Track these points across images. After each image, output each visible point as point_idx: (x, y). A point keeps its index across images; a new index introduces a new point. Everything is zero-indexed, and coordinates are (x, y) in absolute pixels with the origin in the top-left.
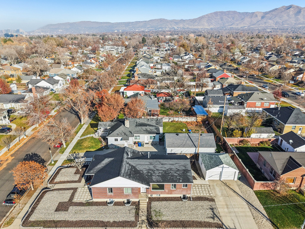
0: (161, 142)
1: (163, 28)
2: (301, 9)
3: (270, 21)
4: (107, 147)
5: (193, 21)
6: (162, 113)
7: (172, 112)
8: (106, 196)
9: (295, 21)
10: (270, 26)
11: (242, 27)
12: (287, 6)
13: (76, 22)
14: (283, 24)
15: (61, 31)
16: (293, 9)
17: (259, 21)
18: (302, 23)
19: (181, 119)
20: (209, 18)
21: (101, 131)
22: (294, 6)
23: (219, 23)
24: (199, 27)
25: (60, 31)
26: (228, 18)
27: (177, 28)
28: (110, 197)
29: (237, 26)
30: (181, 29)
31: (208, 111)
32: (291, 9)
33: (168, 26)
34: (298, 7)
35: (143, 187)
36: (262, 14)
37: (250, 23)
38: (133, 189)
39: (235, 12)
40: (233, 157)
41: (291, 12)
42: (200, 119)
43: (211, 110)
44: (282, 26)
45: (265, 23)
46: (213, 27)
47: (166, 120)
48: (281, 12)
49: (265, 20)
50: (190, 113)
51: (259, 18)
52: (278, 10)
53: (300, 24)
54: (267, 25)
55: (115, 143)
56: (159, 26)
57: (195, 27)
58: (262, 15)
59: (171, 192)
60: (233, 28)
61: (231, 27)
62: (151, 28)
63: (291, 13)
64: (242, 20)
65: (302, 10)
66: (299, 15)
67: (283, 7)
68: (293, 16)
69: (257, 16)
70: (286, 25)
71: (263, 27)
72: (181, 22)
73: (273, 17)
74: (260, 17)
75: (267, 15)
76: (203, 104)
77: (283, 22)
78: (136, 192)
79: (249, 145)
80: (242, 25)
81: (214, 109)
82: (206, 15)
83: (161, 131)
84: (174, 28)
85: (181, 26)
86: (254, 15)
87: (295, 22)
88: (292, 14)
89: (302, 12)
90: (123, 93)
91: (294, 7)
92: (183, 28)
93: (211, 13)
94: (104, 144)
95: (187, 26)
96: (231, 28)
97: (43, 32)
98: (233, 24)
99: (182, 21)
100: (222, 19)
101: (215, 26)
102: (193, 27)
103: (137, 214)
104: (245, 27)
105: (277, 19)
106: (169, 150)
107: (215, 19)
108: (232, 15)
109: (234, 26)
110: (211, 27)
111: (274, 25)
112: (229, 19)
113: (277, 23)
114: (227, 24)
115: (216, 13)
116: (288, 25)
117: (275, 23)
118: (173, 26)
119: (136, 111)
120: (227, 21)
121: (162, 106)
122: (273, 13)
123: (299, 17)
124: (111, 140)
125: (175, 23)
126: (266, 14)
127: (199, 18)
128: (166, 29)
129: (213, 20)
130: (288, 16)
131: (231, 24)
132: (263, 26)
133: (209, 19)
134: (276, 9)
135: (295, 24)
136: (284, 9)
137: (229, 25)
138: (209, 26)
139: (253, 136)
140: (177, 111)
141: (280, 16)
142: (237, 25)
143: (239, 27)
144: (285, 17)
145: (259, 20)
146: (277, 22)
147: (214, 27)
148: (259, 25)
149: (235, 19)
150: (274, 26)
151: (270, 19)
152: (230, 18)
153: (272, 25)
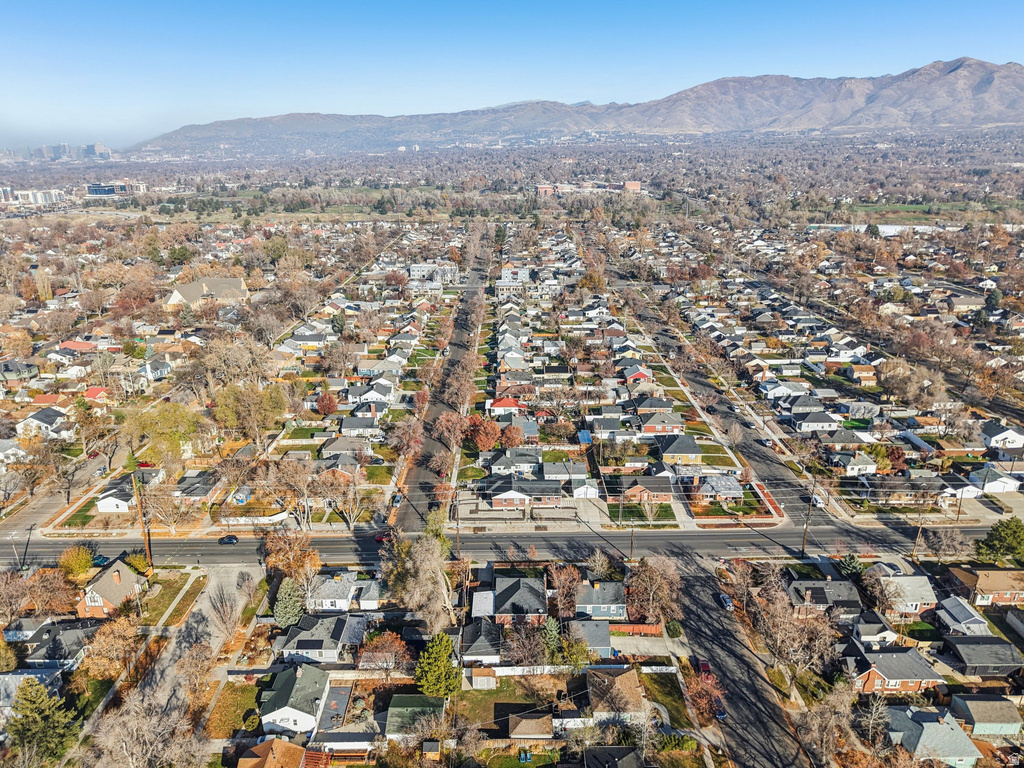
0: (539, 471)
1: (552, 133)
2: (992, 72)
3: (894, 111)
4: (491, 475)
5: (649, 110)
6: (542, 440)
7: (554, 438)
8: (502, 505)
9: (974, 111)
10: (892, 126)
11: (803, 133)
12: (947, 63)
13: (273, 117)
14: (935, 121)
15: (227, 146)
16: (966, 73)
17: (858, 111)
18: (996, 116)
19: (562, 448)
20: (697, 99)
21: (480, 462)
22: (972, 62)
23: (731, 117)
24: (668, 132)
25: (222, 146)
26: (759, 99)
27: (597, 133)
28: (505, 506)
29: (787, 129)
30: (610, 137)
31: (593, 438)
32: (959, 71)
33: (567, 126)
34: (982, 65)
35: (527, 498)
36: (868, 89)
37: (831, 118)
38: (520, 499)
39: (783, 80)
40: (600, 484)
41: (962, 81)
42: (584, 447)
43: (599, 436)
44: (931, 128)
45: (879, 117)
46: (711, 131)
47: (546, 448)
48: (930, 83)
49: (876, 108)
50: (573, 440)
51: (860, 101)
52: (920, 75)
53: (988, 119)
54: (884, 123)
55: (499, 472)
56: (539, 129)
57: (655, 130)
58: (868, 92)
59: (547, 504)
60: (774, 133)
61: (768, 130)
62: (513, 136)
63: (961, 84)
64: (803, 107)
65: (996, 76)
66: (985, 91)
67: (935, 65)
68: (969, 93)
69: (851, 94)
70: (943, 125)
71: (870, 130)
72: (609, 114)
73: (905, 98)
74: (863, 99)
75: (885, 92)
76: (591, 427)
77: (934, 113)
78: (522, 501)
79: (623, 472)
80: (804, 126)
81: (603, 435)
82: (691, 90)
83: (540, 461)
84: (588, 134)
85: (610, 126)
86: (844, 89)
87: (973, 115)
88: (966, 87)
89: (996, 82)
90: (490, 410)
91: (969, 66)
92: (618, 135)
93: (707, 84)
94: (487, 473)
95: (629, 127)
96: (767, 134)
97: (167, 150)
98: (775, 121)
99: (614, 109)
100: (740, 103)
101: (719, 127)
102: (648, 131)
103: (524, 515)
104: (814, 130)
105: (918, 105)
106: (547, 477)
107: (720, 103)
108: (775, 88)
109: (777, 128)
110: (705, 131)
111: (905, 124)
112: (765, 103)
113: (915, 117)
114: (757, 122)
115: (722, 85)
116: (950, 122)
117: (909, 118)
118: (583, 128)
119: (513, 439)
120: (757, 111)
121: (542, 429)
122: (904, 84)
123: (986, 96)
124: (495, 469)
125: (592, 116)
126: (881, 88)
127: (668, 99)
128: (562, 139)
129: (712, 106)
130: (952, 93)
131: (769, 119)
132: (872, 126)
133: (699, 105)
134: (914, 72)
135: (973, 119)
136: (940, 70)
137: (763, 125)
138: (700, 126)
139: (628, 465)
140: (560, 436)
141: (927, 95)
142: (789, 123)
143: (796, 129)
144: (942, 98)
145: (857, 109)
146: (915, 114)
147: (717, 129)
148: (860, 123)
149: (784, 103)
150: (905, 128)
151: (895, 104)
152: (766, 100)
153: (900, 123)
